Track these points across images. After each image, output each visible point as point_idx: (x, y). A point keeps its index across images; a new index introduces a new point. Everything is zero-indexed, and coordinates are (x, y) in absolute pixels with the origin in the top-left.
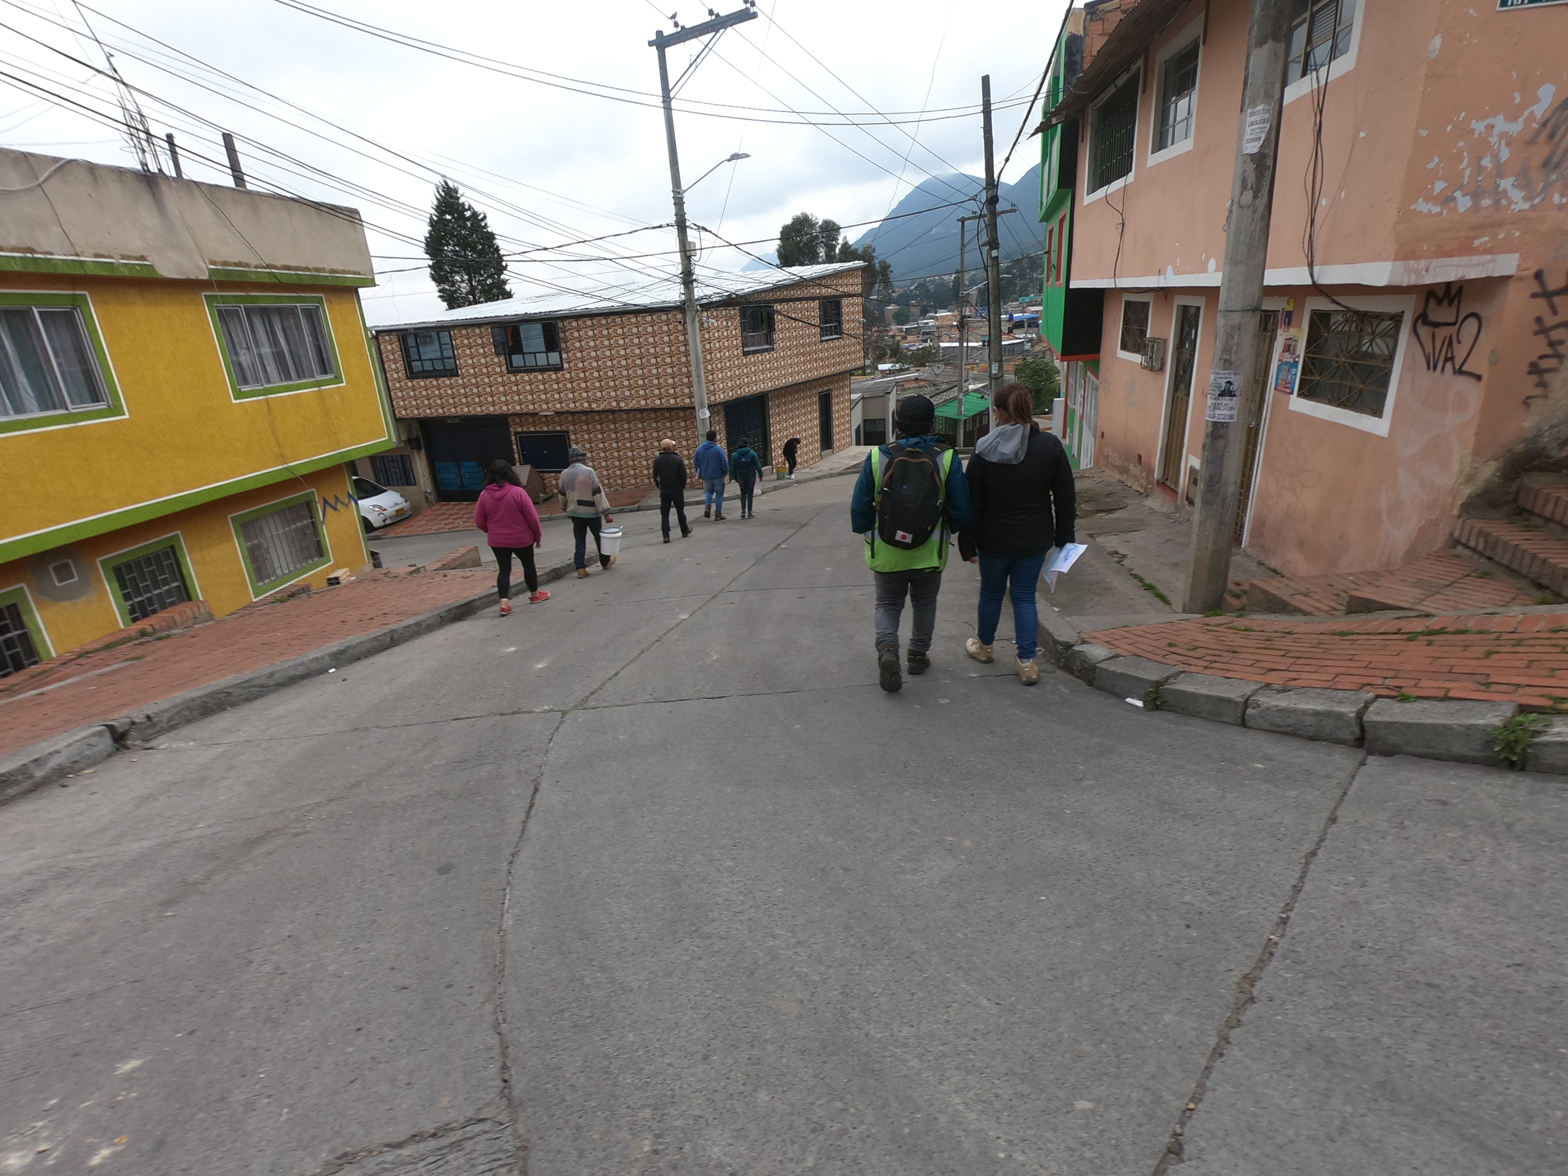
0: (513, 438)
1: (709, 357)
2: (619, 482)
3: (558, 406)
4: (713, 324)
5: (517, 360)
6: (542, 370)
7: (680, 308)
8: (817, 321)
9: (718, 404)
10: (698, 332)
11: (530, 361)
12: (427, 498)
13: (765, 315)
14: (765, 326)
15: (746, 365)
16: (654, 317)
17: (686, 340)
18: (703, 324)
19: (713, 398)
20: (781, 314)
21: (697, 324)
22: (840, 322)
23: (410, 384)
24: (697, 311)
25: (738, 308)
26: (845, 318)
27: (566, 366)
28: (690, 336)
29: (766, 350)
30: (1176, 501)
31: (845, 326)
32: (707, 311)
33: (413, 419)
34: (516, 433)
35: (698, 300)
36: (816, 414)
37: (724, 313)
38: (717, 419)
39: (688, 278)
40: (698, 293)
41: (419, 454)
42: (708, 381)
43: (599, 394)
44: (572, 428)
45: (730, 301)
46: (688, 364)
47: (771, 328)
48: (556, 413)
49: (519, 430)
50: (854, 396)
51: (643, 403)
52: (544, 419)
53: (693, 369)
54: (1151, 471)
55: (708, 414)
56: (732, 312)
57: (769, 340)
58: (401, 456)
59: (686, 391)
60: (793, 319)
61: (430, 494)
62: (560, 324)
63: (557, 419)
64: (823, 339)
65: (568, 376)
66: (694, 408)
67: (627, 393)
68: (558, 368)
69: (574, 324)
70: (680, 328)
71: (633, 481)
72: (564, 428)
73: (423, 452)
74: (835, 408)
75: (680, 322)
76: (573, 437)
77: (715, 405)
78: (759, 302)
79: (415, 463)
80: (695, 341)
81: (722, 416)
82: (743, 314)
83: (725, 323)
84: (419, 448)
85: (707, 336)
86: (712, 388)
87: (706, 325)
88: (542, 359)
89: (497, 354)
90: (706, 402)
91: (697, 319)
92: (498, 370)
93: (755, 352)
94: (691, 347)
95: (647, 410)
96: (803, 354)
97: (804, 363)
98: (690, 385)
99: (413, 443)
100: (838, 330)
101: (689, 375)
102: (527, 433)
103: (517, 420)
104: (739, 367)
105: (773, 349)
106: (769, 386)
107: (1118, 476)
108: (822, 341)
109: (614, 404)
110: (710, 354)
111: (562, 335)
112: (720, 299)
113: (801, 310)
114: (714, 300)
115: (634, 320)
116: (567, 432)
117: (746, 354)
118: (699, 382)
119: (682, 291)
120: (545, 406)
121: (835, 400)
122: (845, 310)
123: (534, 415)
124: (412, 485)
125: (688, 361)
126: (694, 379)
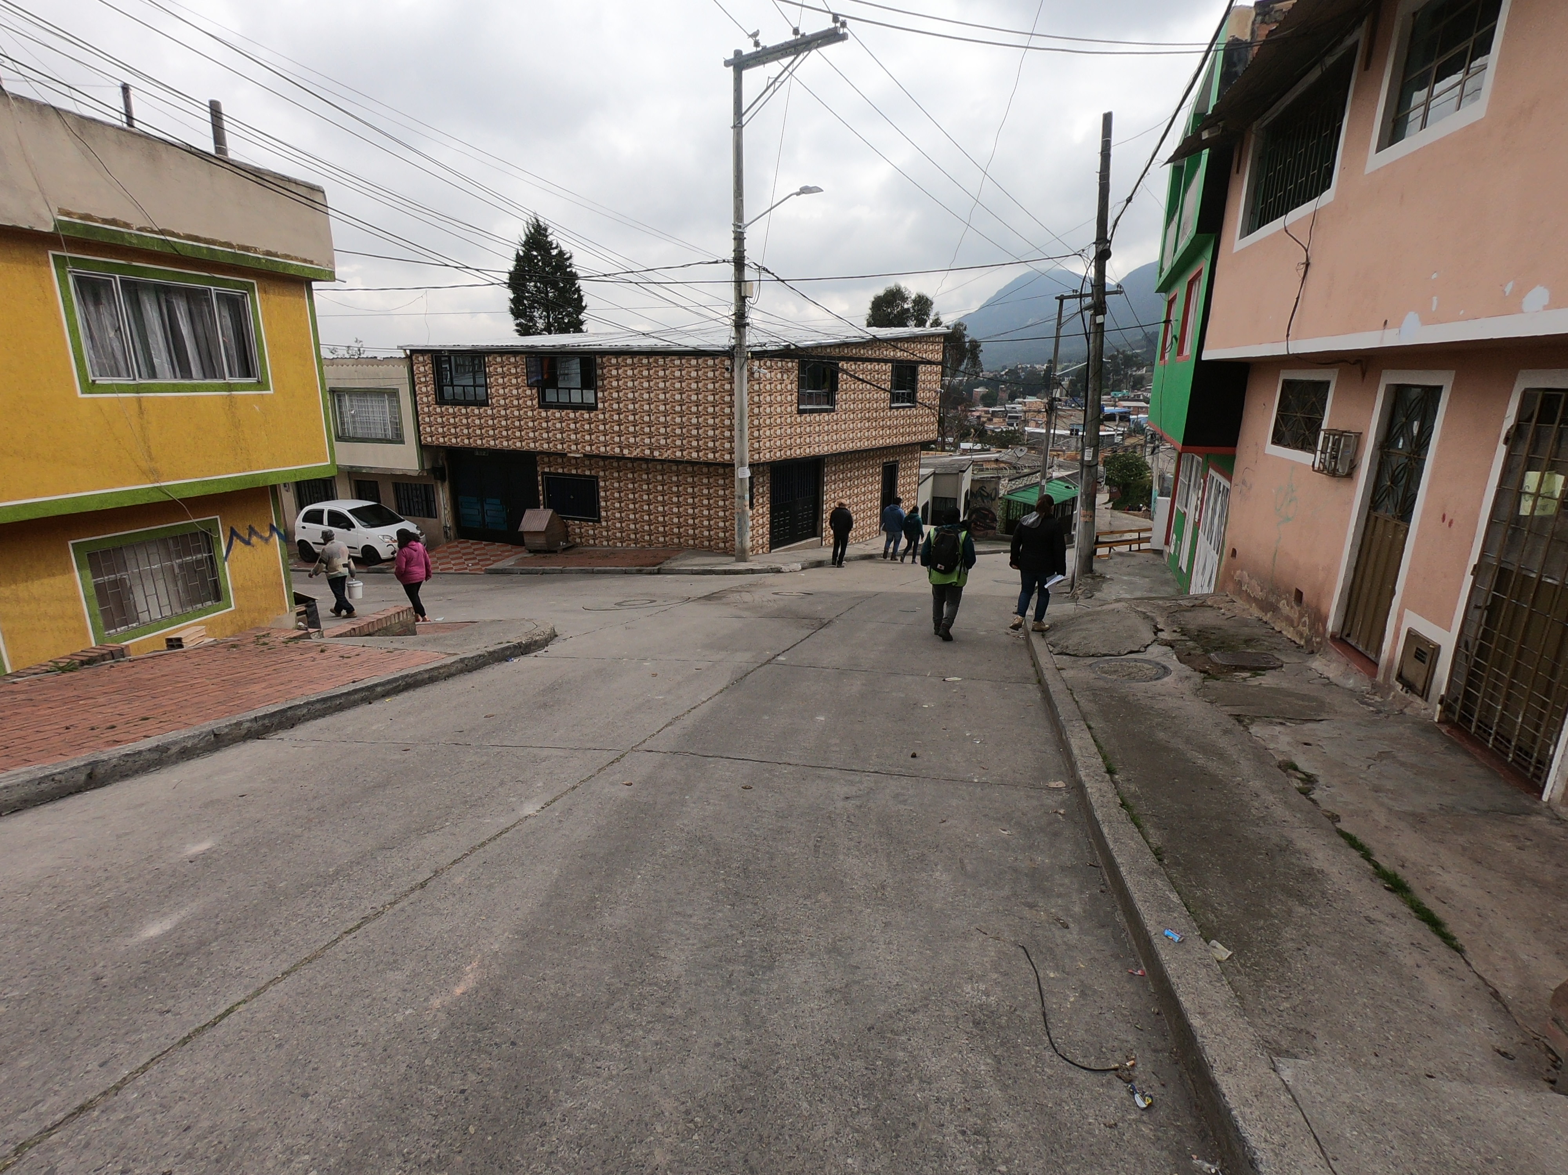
0: (539, 478)
1: (756, 411)
2: (647, 538)
3: (588, 448)
4: (765, 374)
5: (551, 396)
6: (575, 408)
7: (729, 354)
8: (888, 385)
9: (763, 464)
10: (745, 381)
11: (564, 398)
12: (446, 533)
13: (828, 373)
14: (827, 384)
15: (800, 424)
16: (700, 361)
17: (732, 390)
18: (753, 373)
19: (756, 457)
20: (847, 373)
21: (746, 373)
22: (914, 390)
23: (438, 410)
24: (748, 359)
25: (797, 360)
26: (920, 385)
27: (600, 405)
28: (736, 386)
29: (826, 411)
30: (1374, 675)
31: (920, 395)
32: (760, 360)
33: (438, 447)
34: (543, 473)
35: (749, 346)
36: (878, 486)
37: (779, 364)
38: (761, 480)
39: (740, 322)
40: (752, 339)
41: (442, 485)
42: (752, 437)
43: (632, 440)
44: (602, 474)
45: (787, 353)
46: (731, 416)
47: (834, 387)
48: (585, 455)
49: (547, 470)
50: (924, 471)
51: (679, 454)
52: (573, 461)
53: (736, 422)
54: (1319, 618)
55: (748, 474)
56: (790, 365)
57: (832, 401)
58: (425, 486)
59: (727, 445)
60: (859, 380)
61: (450, 528)
62: (599, 360)
63: (587, 462)
64: (893, 405)
65: (601, 417)
66: (733, 465)
67: (663, 442)
68: (592, 408)
69: (614, 361)
70: (727, 375)
71: (661, 539)
72: (593, 473)
73: (447, 483)
74: (900, 481)
75: (727, 369)
76: (602, 484)
77: (758, 464)
78: (823, 357)
79: (438, 494)
80: (741, 391)
81: (767, 478)
82: (802, 368)
83: (779, 376)
84: (443, 480)
85: (756, 387)
86: (756, 445)
87: (756, 375)
88: (576, 397)
89: (530, 386)
90: (747, 461)
91: (746, 367)
92: (529, 403)
93: (812, 411)
94: (736, 398)
95: (682, 462)
96: (868, 419)
97: (868, 429)
98: (731, 440)
99: (437, 473)
100: (911, 398)
101: (731, 428)
102: (554, 474)
103: (546, 460)
104: (791, 425)
105: (833, 410)
106: (824, 450)
107: (1256, 612)
108: (891, 408)
109: (647, 452)
110: (759, 407)
111: (599, 372)
112: (777, 348)
113: (871, 372)
114: (769, 348)
115: (677, 362)
116: (597, 477)
117: (801, 412)
118: (741, 437)
119: (733, 335)
120: (574, 447)
121: (901, 473)
122: (922, 377)
123: (563, 455)
124: (432, 517)
125: (732, 413)
126: (736, 433)
